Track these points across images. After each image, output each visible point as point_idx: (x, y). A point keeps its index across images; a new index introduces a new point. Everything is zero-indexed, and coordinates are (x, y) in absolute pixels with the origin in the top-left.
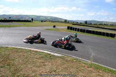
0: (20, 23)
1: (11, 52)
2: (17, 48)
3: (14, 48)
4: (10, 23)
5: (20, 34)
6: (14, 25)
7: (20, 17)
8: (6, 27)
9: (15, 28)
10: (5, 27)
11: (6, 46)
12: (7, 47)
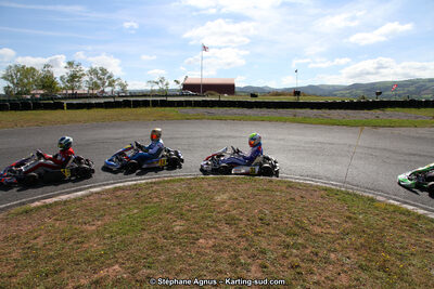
0: (413, 112)
1: (387, 223)
2: (408, 213)
3: (396, 210)
4: (378, 112)
5: (420, 156)
6: (394, 119)
7: (412, 89)
8: (364, 125)
9: (396, 131)
10: (362, 125)
11: (371, 195)
12: (372, 200)
